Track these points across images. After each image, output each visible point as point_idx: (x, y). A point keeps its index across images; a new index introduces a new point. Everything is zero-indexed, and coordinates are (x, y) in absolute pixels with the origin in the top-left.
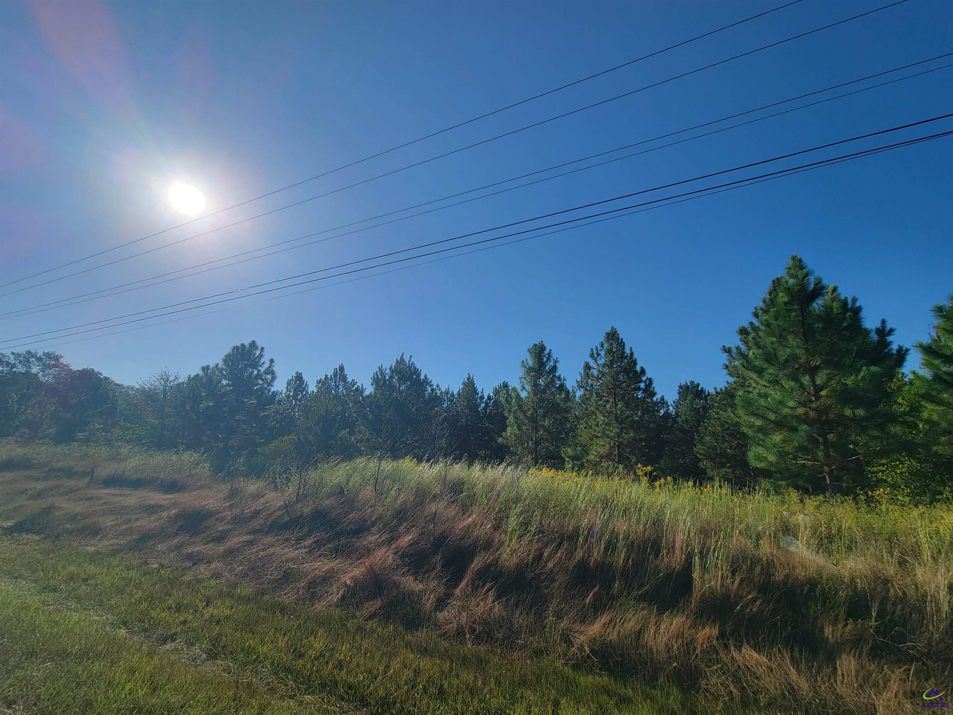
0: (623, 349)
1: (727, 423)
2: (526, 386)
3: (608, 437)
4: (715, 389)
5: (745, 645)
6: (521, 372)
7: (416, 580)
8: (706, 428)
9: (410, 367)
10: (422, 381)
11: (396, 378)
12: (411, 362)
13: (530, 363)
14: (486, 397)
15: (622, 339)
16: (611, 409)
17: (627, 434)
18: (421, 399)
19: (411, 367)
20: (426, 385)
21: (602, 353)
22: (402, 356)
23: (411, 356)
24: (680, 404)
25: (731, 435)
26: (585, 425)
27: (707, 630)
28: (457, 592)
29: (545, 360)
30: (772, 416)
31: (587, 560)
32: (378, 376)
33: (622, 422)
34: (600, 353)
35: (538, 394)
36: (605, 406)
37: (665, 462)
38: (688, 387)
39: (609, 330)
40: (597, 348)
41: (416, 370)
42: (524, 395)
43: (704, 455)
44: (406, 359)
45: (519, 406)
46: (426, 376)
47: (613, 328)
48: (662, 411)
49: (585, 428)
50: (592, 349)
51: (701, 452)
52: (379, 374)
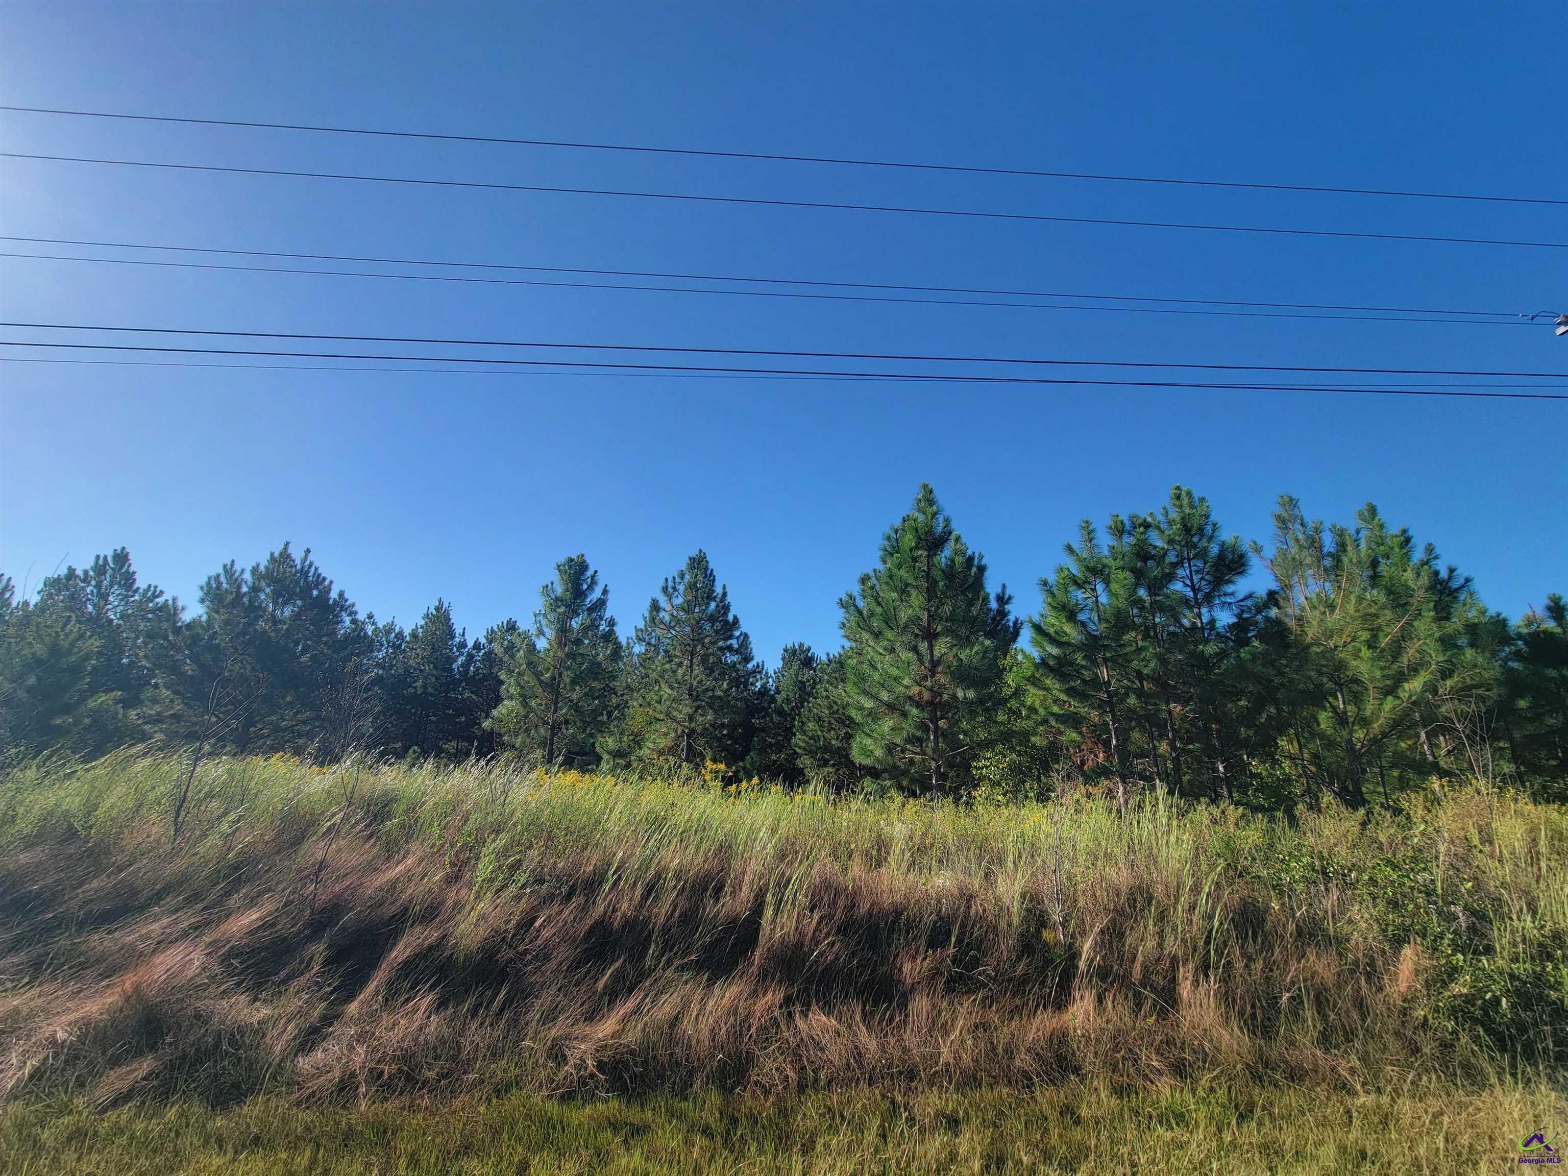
0: (713, 586)
1: (836, 703)
2: (546, 630)
3: (674, 720)
4: (828, 655)
5: (814, 1007)
6: (539, 604)
7: (256, 999)
8: (810, 711)
9: (304, 573)
10: (331, 602)
11: (268, 590)
12: (307, 563)
13: (559, 590)
14: (470, 644)
15: (712, 570)
16: (683, 676)
17: (702, 715)
18: (324, 639)
19: (308, 572)
20: (341, 610)
21: (681, 588)
22: (286, 548)
23: (308, 551)
24: (783, 675)
25: (840, 721)
26: (640, 701)
27: (769, 996)
28: (353, 1008)
29: (585, 587)
30: (885, 696)
31: (610, 917)
32: (219, 584)
33: (697, 698)
34: (677, 587)
35: (565, 645)
36: (674, 672)
37: (752, 759)
38: (796, 651)
39: (694, 553)
40: (674, 578)
41: (319, 580)
42: (542, 644)
43: (805, 749)
44: (297, 555)
45: (529, 664)
46: (341, 594)
47: (701, 551)
48: (758, 684)
49: (641, 705)
50: (667, 580)
51: (801, 744)
52: (223, 579)
